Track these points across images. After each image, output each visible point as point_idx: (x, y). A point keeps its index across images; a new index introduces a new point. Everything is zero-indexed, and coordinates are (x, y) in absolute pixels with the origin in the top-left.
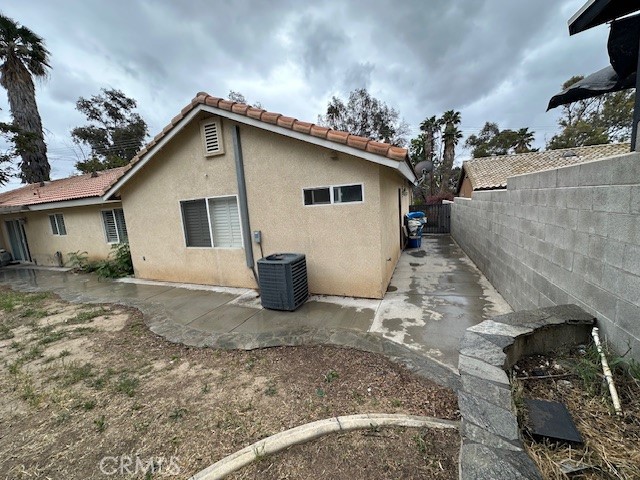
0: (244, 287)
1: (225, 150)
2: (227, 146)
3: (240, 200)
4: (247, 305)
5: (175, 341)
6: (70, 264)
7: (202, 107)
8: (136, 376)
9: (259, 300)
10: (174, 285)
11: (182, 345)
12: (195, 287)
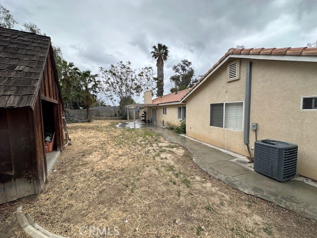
0: (241, 154)
1: (240, 77)
2: (242, 74)
3: (246, 104)
4: (242, 165)
5: (204, 170)
6: (166, 126)
7: (230, 56)
8: (189, 179)
9: (252, 165)
10: (201, 143)
11: (207, 173)
12: (211, 146)
